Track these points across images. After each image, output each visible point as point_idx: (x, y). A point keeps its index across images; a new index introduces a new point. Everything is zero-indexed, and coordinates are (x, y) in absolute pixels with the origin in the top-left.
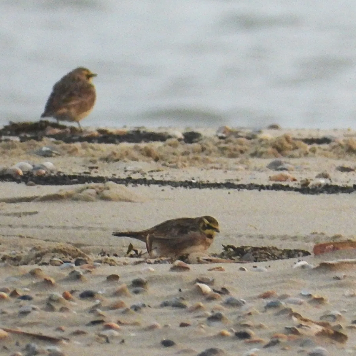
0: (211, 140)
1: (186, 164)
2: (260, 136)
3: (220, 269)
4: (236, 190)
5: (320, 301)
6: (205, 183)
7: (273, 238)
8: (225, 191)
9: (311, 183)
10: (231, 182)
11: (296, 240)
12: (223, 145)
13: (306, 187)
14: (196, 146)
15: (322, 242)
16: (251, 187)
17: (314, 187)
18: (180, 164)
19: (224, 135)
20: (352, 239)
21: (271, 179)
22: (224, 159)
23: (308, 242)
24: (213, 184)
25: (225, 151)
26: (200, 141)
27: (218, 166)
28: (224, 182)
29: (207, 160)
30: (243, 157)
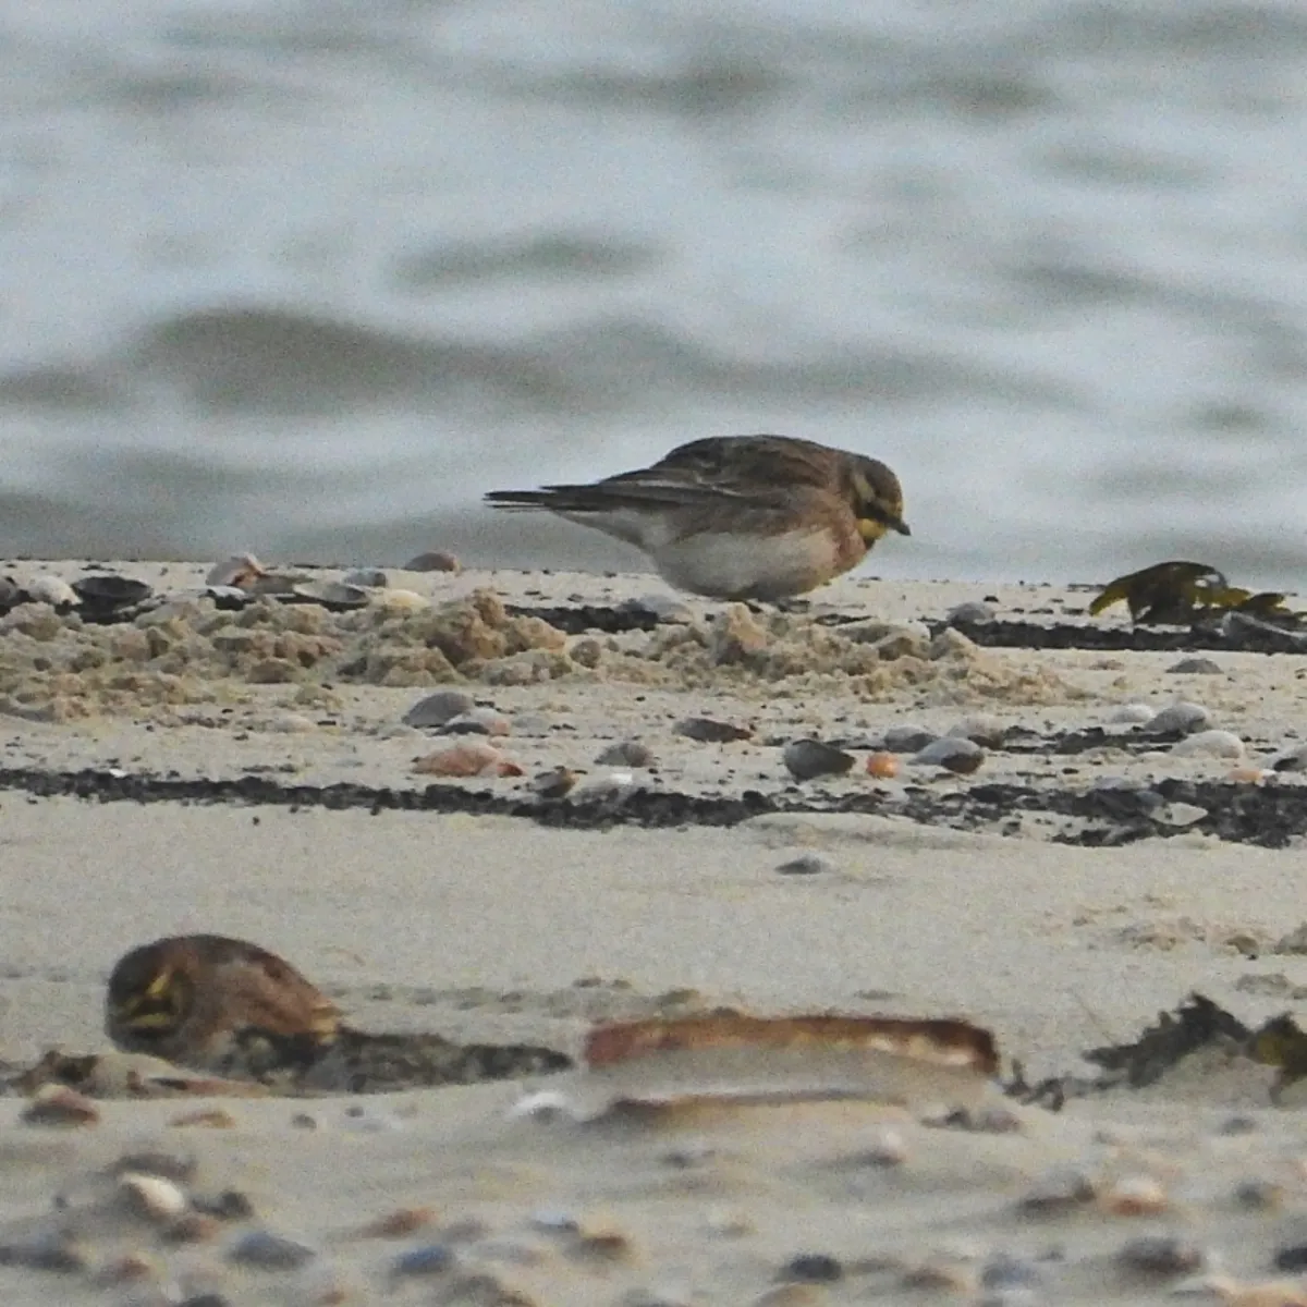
0: (185, 609)
1: (88, 705)
2: (379, 597)
3: (217, 1119)
4: (285, 808)
5: (608, 1247)
6: (163, 779)
7: (425, 998)
8: (238, 813)
9: (580, 784)
10: (264, 776)
11: (513, 1010)
12: (231, 632)
13: (558, 800)
14: (124, 632)
15: (619, 1015)
16: (340, 796)
17: (589, 801)
18: (62, 701)
19: (238, 592)
20: (737, 1006)
21: (420, 766)
22: (236, 687)
23: (564, 1014)
24: (194, 785)
25: (241, 655)
26: (143, 617)
27: (212, 712)
28: (236, 777)
29: (171, 688)
30: (312, 678)
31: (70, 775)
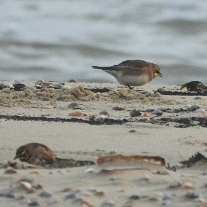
0: (32, 89)
1: (16, 105)
2: (63, 87)
3: (36, 173)
4: (48, 122)
6: (28, 117)
7: (71, 153)
8: (40, 122)
9: (96, 118)
10: (44, 116)
11: (86, 155)
12: (39, 93)
13: (93, 120)
14: (21, 92)
16: (57, 120)
17: (98, 120)
18: (11, 104)
19: (40, 86)
20: (122, 154)
21: (70, 115)
22: (40, 102)
23: (94, 155)
24: (33, 118)
25: (40, 96)
26: (25, 90)
27: (36, 106)
28: (40, 117)
29: (29, 102)
30: (52, 100)
31: (12, 116)
